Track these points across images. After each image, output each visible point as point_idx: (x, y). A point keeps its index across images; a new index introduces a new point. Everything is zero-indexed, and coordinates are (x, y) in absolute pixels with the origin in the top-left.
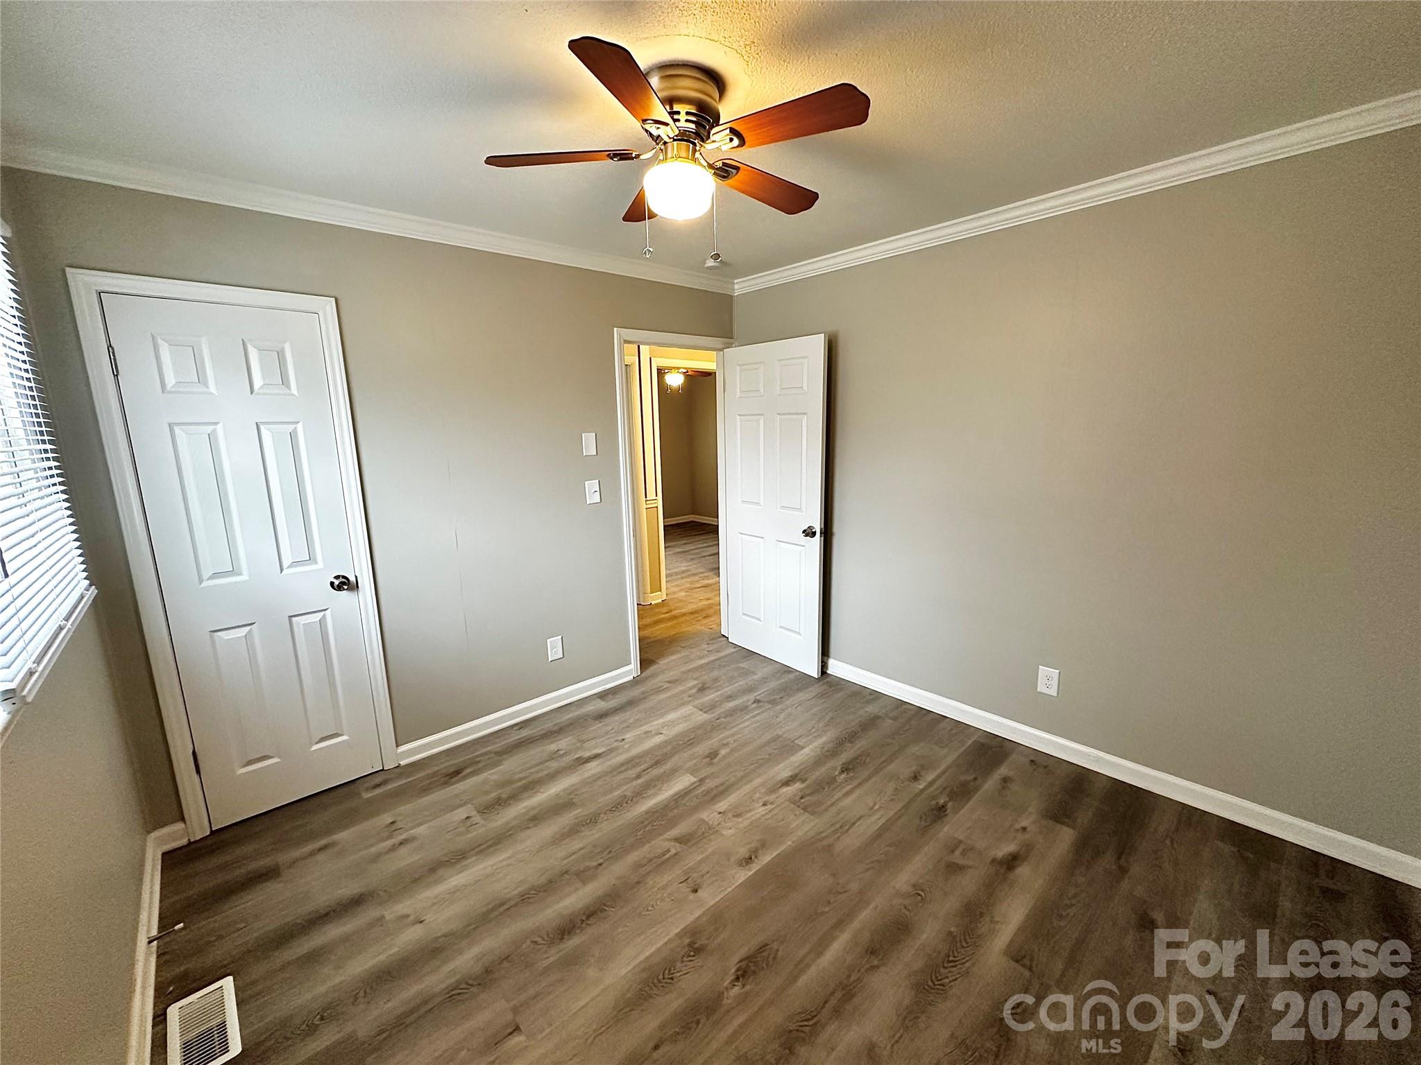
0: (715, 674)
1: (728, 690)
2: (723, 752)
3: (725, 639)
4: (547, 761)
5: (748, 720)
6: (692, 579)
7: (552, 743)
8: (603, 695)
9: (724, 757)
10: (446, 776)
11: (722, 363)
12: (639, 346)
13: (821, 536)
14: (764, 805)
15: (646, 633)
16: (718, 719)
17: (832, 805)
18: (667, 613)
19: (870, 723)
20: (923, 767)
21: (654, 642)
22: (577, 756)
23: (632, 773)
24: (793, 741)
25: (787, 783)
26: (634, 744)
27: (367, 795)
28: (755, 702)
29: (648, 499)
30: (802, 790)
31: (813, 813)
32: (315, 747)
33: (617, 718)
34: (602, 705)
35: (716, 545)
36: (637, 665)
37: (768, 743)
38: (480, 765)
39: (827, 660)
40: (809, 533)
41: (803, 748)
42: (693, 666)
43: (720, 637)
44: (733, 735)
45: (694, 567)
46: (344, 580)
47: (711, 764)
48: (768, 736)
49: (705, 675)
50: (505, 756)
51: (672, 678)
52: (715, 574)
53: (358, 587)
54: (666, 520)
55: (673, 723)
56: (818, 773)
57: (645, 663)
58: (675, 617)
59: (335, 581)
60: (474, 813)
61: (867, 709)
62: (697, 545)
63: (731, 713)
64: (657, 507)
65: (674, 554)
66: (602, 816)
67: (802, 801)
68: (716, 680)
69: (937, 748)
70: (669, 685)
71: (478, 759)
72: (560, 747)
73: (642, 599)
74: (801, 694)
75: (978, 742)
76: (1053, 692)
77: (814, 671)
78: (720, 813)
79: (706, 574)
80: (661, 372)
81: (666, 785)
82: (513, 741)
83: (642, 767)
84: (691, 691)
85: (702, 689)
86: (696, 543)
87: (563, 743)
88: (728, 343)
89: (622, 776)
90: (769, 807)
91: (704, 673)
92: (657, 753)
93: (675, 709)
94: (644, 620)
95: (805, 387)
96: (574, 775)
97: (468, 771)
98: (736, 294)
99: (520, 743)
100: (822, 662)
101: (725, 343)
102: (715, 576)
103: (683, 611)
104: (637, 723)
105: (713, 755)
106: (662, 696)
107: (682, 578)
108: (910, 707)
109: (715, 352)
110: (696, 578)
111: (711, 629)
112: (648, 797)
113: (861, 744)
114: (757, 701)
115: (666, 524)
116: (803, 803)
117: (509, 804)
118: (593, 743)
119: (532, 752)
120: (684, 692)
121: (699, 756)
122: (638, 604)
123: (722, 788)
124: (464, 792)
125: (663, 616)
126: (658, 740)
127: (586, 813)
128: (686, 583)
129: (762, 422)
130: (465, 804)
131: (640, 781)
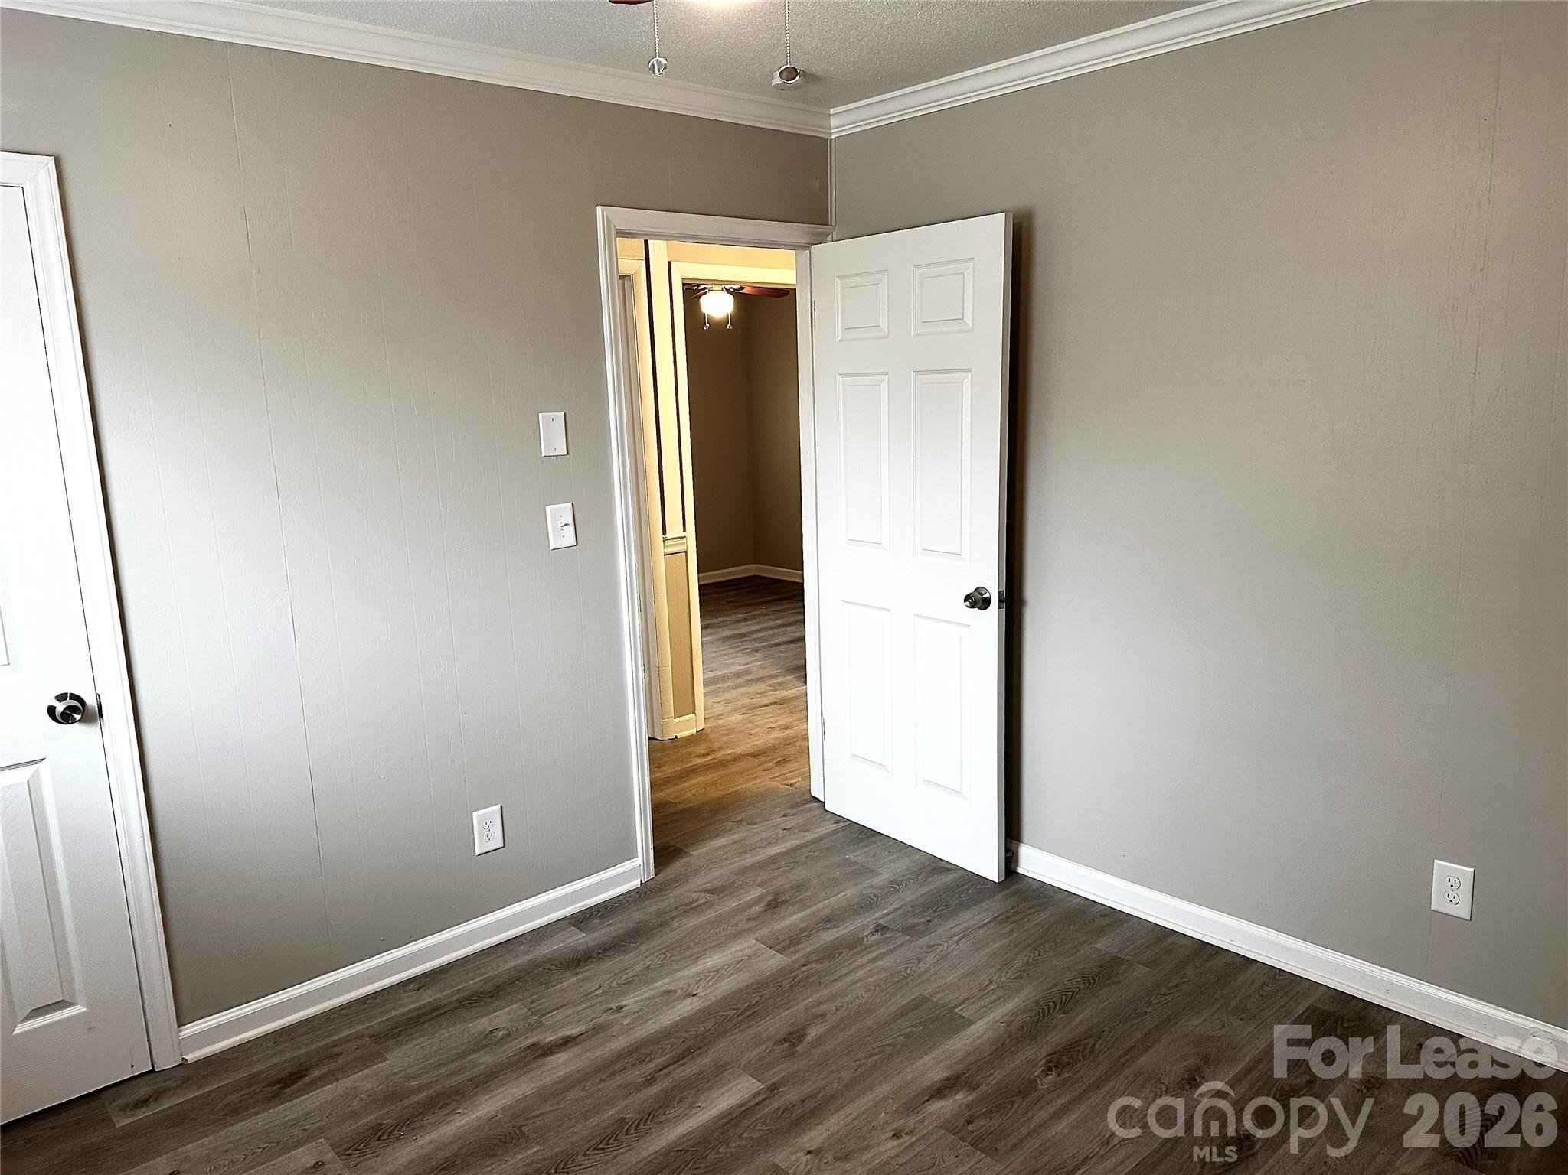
0: (798, 874)
1: (823, 906)
2: (814, 1032)
3: (816, 804)
4: (473, 1051)
5: (861, 966)
6: (753, 688)
7: (482, 1016)
8: (581, 920)
9: (818, 1041)
10: (275, 1084)
11: (807, 271)
12: (646, 242)
13: (999, 608)
14: (896, 1135)
15: (668, 793)
16: (804, 965)
17: (1029, 1135)
18: (704, 755)
19: (1106, 971)
20: (1206, 1060)
21: (685, 811)
22: (529, 1042)
23: (636, 1075)
24: (952, 1010)
25: (940, 1091)
26: (640, 1017)
27: (122, 1121)
28: (877, 931)
29: (669, 536)
30: (969, 1106)
31: (991, 1151)
32: (20, 1029)
33: (609, 965)
34: (578, 939)
35: (799, 621)
36: (648, 860)
37: (903, 1012)
38: (341, 1061)
39: (1018, 846)
40: (977, 600)
41: (971, 1023)
42: (757, 858)
43: (809, 802)
44: (832, 998)
45: (757, 664)
46: (74, 703)
47: (791, 1055)
48: (904, 999)
49: (779, 876)
50: (390, 1043)
51: (717, 883)
52: (799, 678)
53: (101, 716)
54: (700, 575)
55: (717, 974)
56: (1000, 1074)
57: (665, 853)
58: (721, 764)
59: (55, 703)
60: (330, 1155)
61: (1097, 946)
62: (760, 624)
63: (830, 952)
64: (686, 552)
65: (719, 640)
66: (580, 1158)
67: (970, 1127)
68: (800, 886)
69: (1236, 1022)
70: (709, 897)
71: (337, 1050)
72: (496, 1024)
73: (657, 730)
74: (966, 915)
75: (1317, 1009)
76: (1462, 910)
77: (989, 868)
78: (809, 1152)
79: (780, 679)
80: (693, 292)
81: (702, 1098)
82: (408, 1012)
83: (660, 1061)
84: (753, 910)
85: (775, 904)
86: (762, 619)
87: (501, 1017)
88: (819, 234)
89: (618, 1080)
90: (906, 1140)
91: (776, 873)
92: (685, 1035)
93: (718, 946)
94: (662, 769)
95: (968, 319)
96: (522, 1079)
97: (316, 1073)
98: (833, 137)
99: (419, 1017)
100: (1007, 850)
101: (813, 234)
102: (797, 683)
103: (739, 750)
104: (647, 976)
105: (794, 1037)
106: (695, 921)
107: (736, 687)
108: (1184, 941)
109: (794, 251)
110: (762, 687)
111: (791, 785)
112: (667, 1120)
113: (1084, 1017)
114: (880, 929)
115: (701, 583)
116: (972, 1132)
117: (399, 1138)
118: (561, 1015)
119: (443, 1034)
120: (739, 910)
121: (769, 1038)
122: (649, 739)
123: (811, 1104)
124: (308, 1115)
125: (698, 761)
126: (687, 1007)
127: (549, 1154)
128: (743, 695)
129: (884, 385)
130: (311, 1137)
131: (653, 1090)
